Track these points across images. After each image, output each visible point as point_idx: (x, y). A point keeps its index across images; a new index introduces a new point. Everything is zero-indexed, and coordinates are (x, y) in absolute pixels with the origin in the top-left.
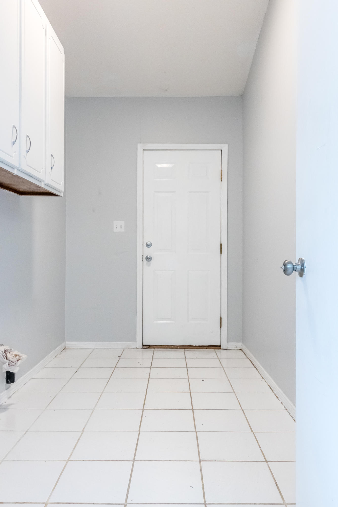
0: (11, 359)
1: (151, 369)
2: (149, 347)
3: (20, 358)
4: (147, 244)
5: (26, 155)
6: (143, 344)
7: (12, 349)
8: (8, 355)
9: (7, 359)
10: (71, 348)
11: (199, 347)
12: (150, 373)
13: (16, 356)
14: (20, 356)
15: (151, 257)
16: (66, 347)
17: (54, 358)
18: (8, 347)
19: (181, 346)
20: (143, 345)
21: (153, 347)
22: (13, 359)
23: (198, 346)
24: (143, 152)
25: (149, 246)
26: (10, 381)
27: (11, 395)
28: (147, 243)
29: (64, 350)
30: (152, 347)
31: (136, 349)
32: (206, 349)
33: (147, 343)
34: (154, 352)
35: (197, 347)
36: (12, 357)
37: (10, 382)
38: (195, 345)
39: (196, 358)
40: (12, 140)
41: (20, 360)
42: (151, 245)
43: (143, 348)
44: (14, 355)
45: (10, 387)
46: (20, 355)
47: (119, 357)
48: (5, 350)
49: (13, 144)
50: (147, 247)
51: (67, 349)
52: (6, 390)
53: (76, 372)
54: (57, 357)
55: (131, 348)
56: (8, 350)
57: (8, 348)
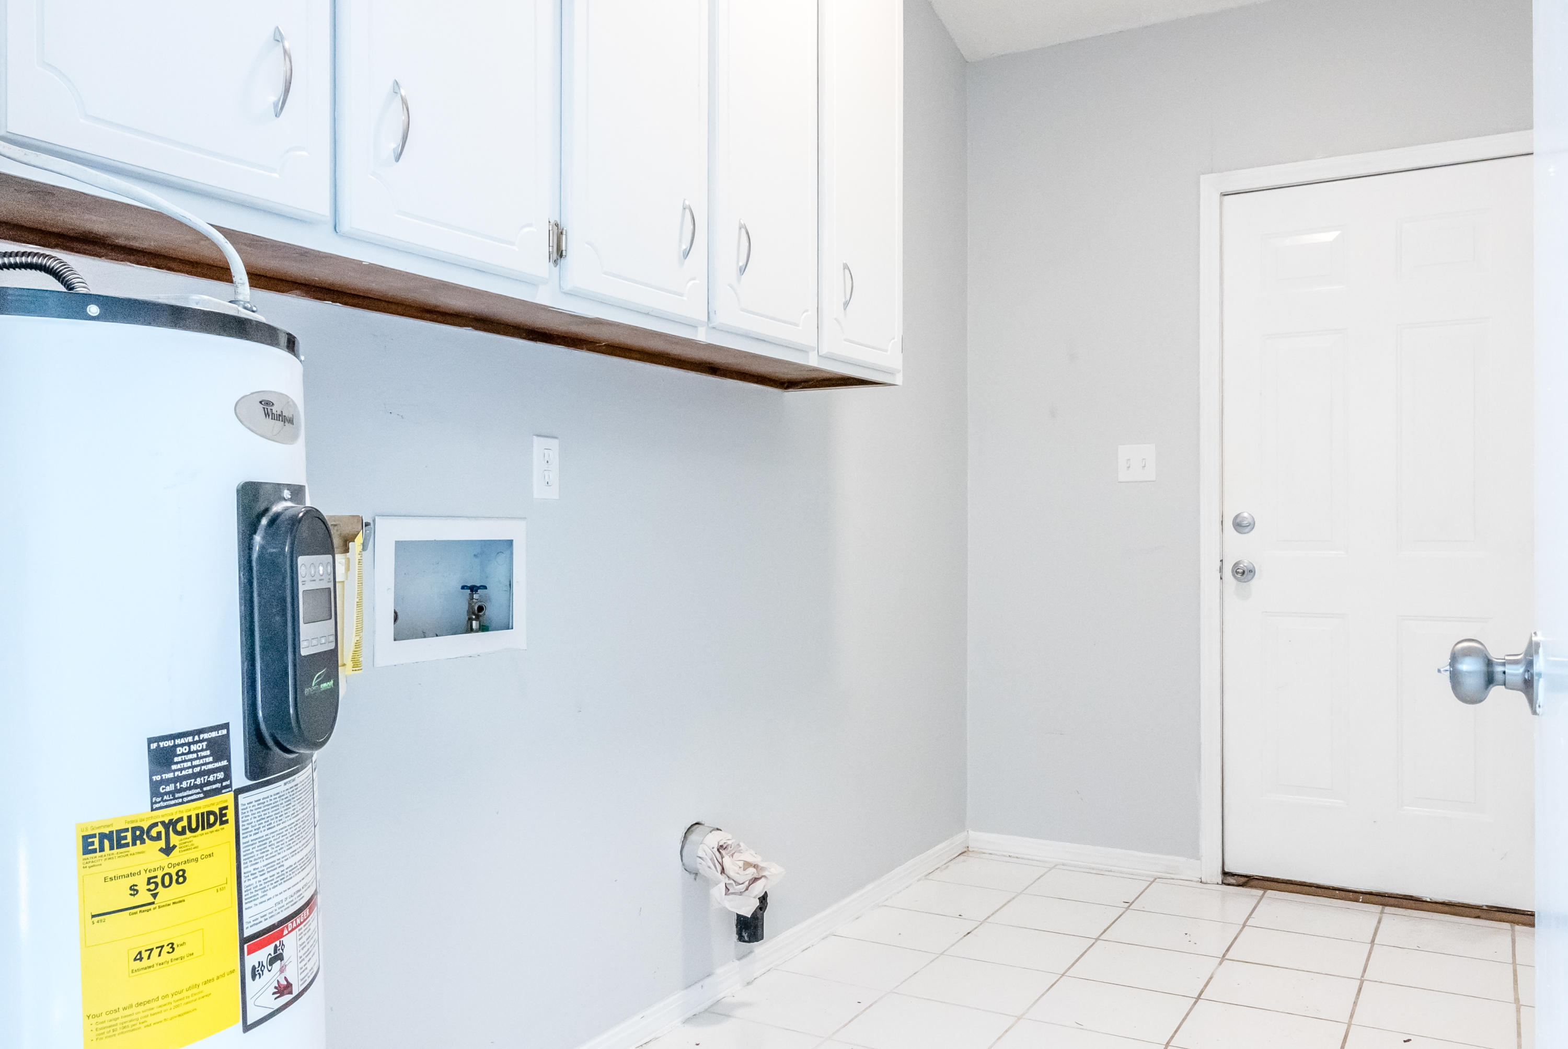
0: (732, 874)
1: (1220, 963)
2: (1248, 881)
3: (764, 874)
4: (1238, 520)
5: (739, 280)
6: (1226, 870)
7: (742, 844)
8: (727, 861)
9: (723, 871)
10: (984, 853)
11: (1446, 908)
12: (1211, 978)
13: (747, 865)
14: (763, 869)
15: (1251, 567)
16: (970, 849)
17: (919, 880)
18: (730, 836)
19: (1371, 894)
20: (1225, 874)
21: (1261, 883)
22: (738, 873)
23: (1443, 903)
24: (1221, 203)
25: (1247, 530)
26: (749, 937)
27: (755, 975)
28: (1236, 517)
29: (961, 857)
30: (1256, 882)
31: (1198, 881)
32: (1478, 917)
33: (1235, 866)
34: (1258, 903)
35: (1440, 907)
36: (737, 869)
37: (746, 938)
38: (1431, 897)
39: (1418, 949)
40: (680, 246)
41: (763, 879)
42: (1251, 526)
43: (1223, 883)
44: (741, 864)
45: (751, 952)
46: (762, 864)
47: (1128, 904)
48: (722, 846)
49: (686, 254)
50: (1236, 530)
51: (971, 854)
52: (739, 959)
53: (969, 933)
54: (931, 877)
55: (1178, 877)
56: (728, 845)
57: (729, 840)
